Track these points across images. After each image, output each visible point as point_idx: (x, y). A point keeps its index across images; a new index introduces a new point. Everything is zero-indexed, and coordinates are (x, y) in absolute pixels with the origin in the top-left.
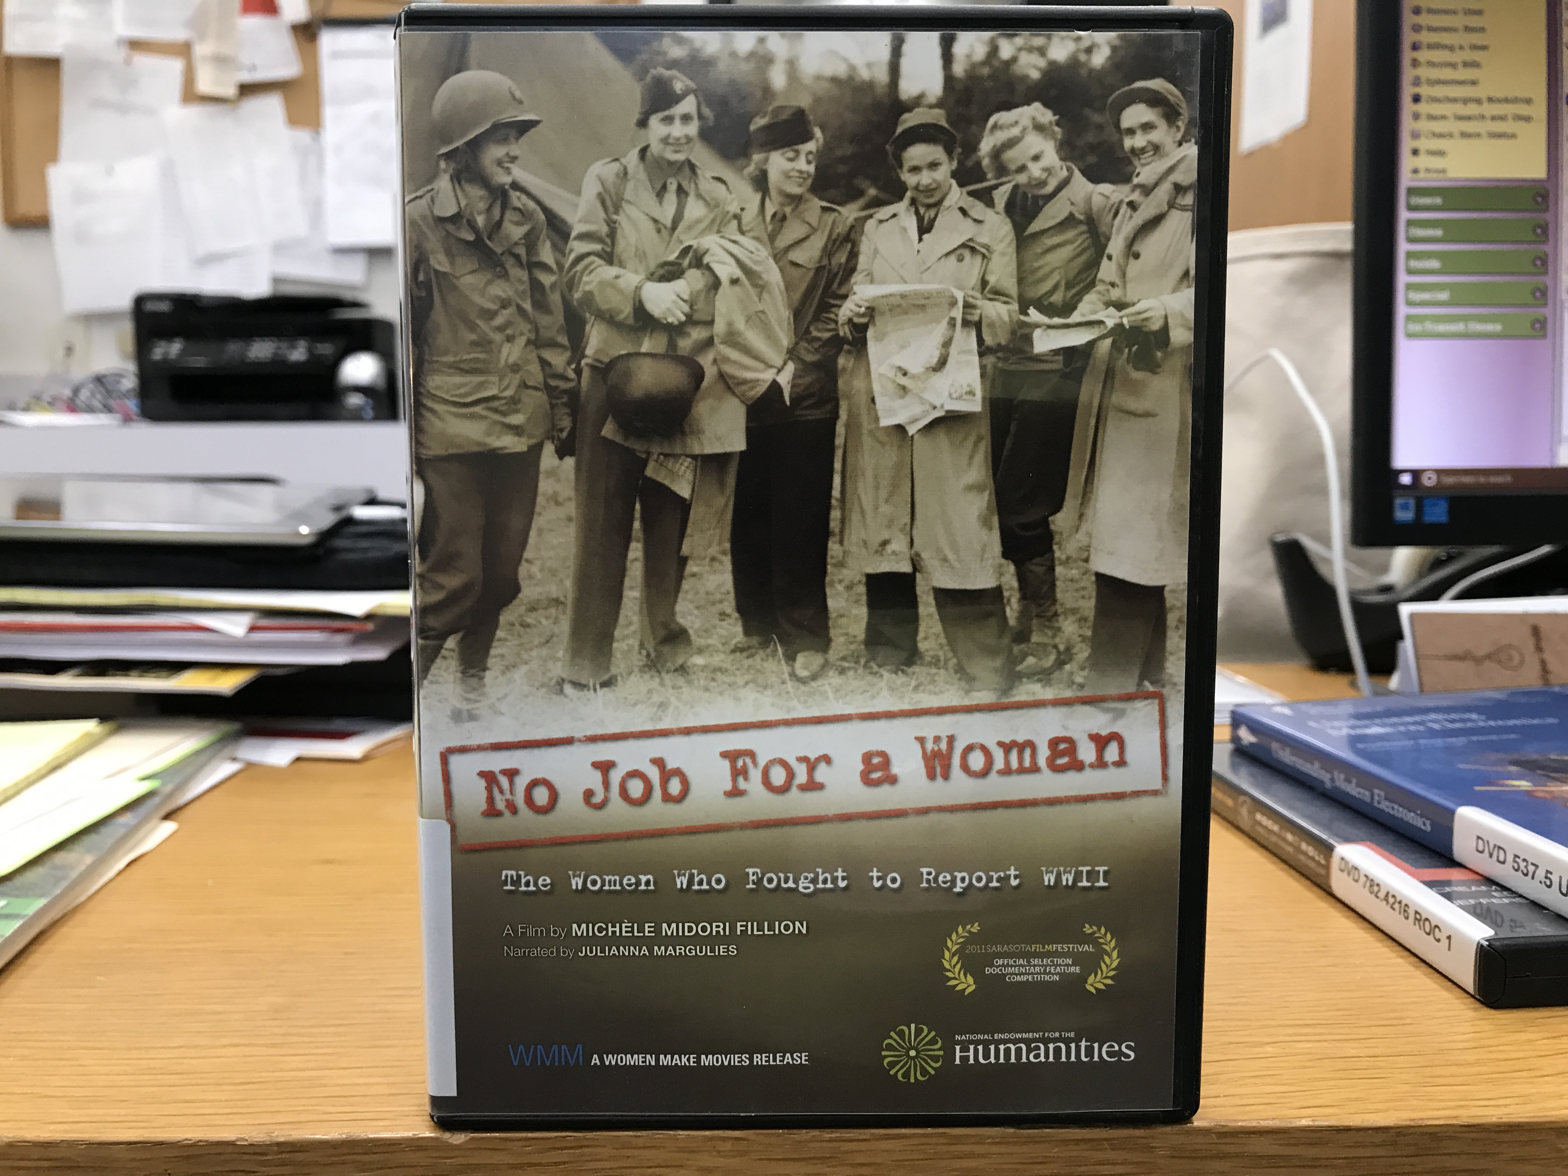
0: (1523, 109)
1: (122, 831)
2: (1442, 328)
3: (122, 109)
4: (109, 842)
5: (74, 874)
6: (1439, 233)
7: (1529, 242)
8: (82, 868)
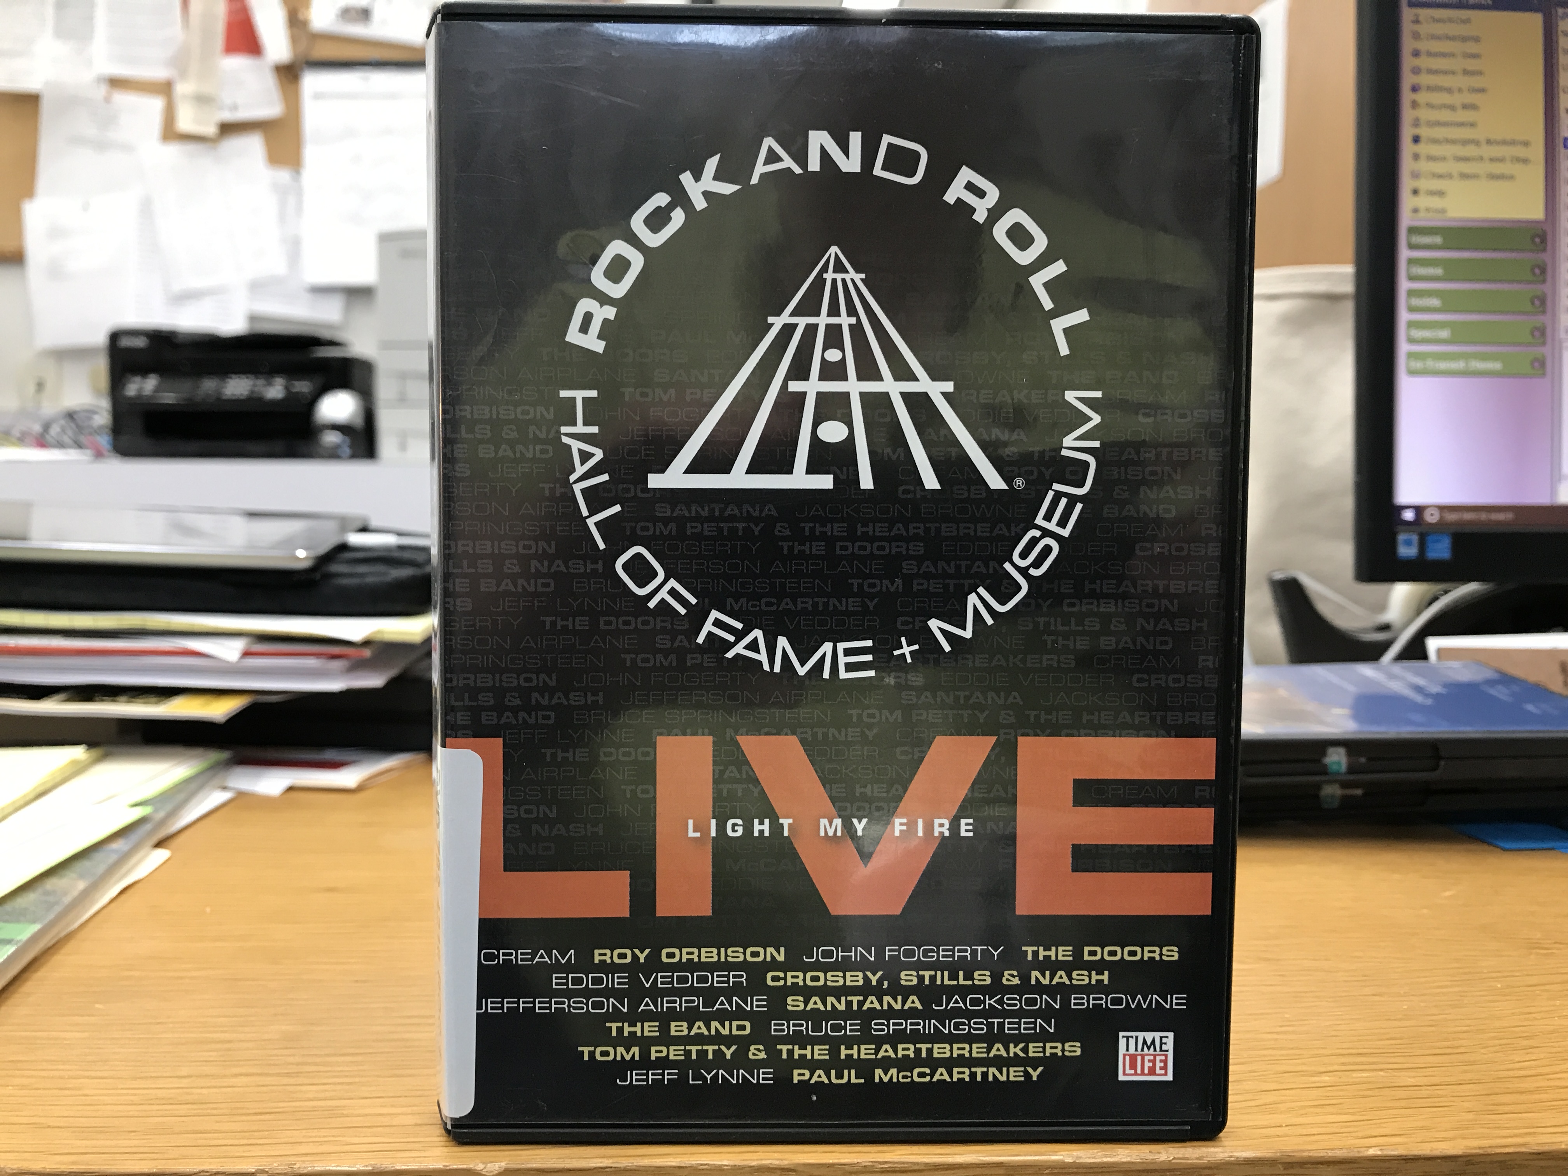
0: (1520, 152)
1: (113, 858)
2: (1443, 365)
3: (101, 146)
4: (101, 868)
5: (67, 900)
6: (1439, 271)
7: (1529, 282)
8: (75, 893)
